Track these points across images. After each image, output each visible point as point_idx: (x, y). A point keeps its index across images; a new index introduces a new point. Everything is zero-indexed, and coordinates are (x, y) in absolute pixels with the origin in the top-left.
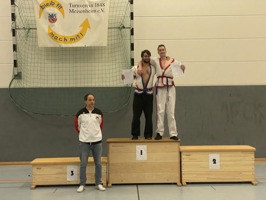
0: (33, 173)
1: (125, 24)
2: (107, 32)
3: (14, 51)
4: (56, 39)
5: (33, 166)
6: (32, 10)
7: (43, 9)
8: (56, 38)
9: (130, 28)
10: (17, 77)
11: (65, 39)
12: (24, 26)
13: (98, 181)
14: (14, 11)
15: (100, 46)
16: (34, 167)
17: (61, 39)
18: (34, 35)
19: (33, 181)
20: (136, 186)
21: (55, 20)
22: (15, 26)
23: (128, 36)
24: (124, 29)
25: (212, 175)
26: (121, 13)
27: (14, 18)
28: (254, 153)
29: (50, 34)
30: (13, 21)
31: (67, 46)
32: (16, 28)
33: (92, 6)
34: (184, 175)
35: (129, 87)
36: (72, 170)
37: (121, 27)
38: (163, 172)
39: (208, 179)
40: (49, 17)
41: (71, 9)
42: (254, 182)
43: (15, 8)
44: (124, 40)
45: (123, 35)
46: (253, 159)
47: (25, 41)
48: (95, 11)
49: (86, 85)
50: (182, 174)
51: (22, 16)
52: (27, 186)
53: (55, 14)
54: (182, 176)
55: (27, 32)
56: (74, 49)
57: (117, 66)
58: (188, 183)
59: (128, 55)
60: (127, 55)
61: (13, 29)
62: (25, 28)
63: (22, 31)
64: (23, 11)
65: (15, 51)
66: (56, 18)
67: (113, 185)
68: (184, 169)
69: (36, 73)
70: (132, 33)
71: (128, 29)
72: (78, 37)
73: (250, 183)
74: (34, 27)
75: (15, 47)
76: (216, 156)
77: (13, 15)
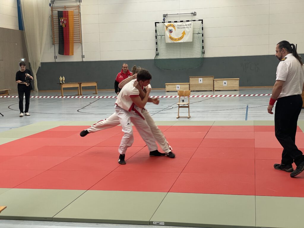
2: (192, 35)
7: (167, 28)
9: (202, 33)
10: (157, 55)
12: (160, 35)
15: (189, 41)
17: (174, 39)
18: (164, 38)
21: (172, 32)
22: (156, 35)
23: (201, 37)
24: (199, 34)
25: (224, 88)
29: (170, 37)
31: (177, 42)
33: (186, 25)
35: (202, 58)
38: (208, 87)
40: (170, 31)
41: (178, 27)
43: (156, 28)
46: (238, 82)
47: (160, 40)
51: (159, 31)
52: (164, 92)
53: (172, 30)
58: (216, 90)
59: (201, 45)
68: (215, 86)
72: (181, 38)
73: (237, 90)
74: (164, 35)
75: (157, 43)
76: (226, 81)
77: (156, 30)
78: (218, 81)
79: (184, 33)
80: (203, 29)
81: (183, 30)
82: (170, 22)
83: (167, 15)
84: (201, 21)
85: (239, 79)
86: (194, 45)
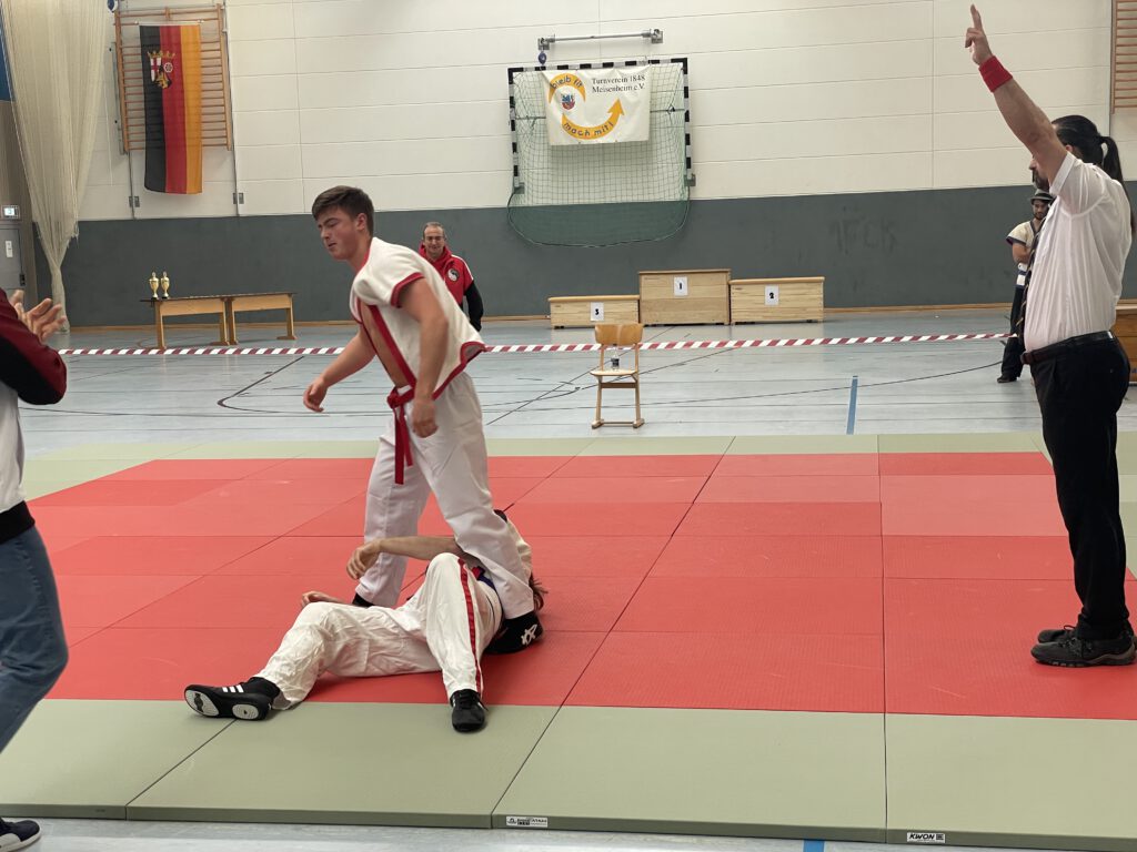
1: (676, 105)
2: (649, 118)
3: (513, 153)
6: (538, 91)
7: (555, 88)
8: (574, 131)
9: (683, 111)
10: (518, 190)
11: (587, 132)
12: (527, 115)
14: (513, 94)
15: (637, 140)
17: (580, 133)
18: (543, 126)
21: (572, 105)
22: (514, 116)
23: (682, 123)
24: (674, 113)
25: (769, 312)
27: (513, 104)
28: (822, 284)
29: (565, 125)
30: (512, 108)
31: (590, 142)
33: (625, 80)
36: (597, 308)
37: (670, 109)
38: (707, 309)
39: (763, 317)
40: (563, 100)
41: (595, 86)
43: (513, 89)
46: (820, 291)
47: (529, 137)
48: (630, 87)
50: (732, 312)
51: (524, 100)
52: (545, 329)
53: (572, 96)
54: (731, 315)
55: (531, 123)
58: (740, 323)
59: (682, 152)
61: (511, 120)
62: (529, 117)
63: (525, 121)
66: (574, 100)
68: (734, 306)
70: (687, 119)
72: (605, 129)
73: (816, 322)
74: (541, 115)
75: (515, 147)
76: (774, 289)
77: (512, 99)
78: (745, 289)
79: (617, 109)
80: (686, 96)
81: (611, 98)
82: (565, 67)
83: (552, 41)
84: (681, 64)
85: (822, 278)
86: (655, 153)
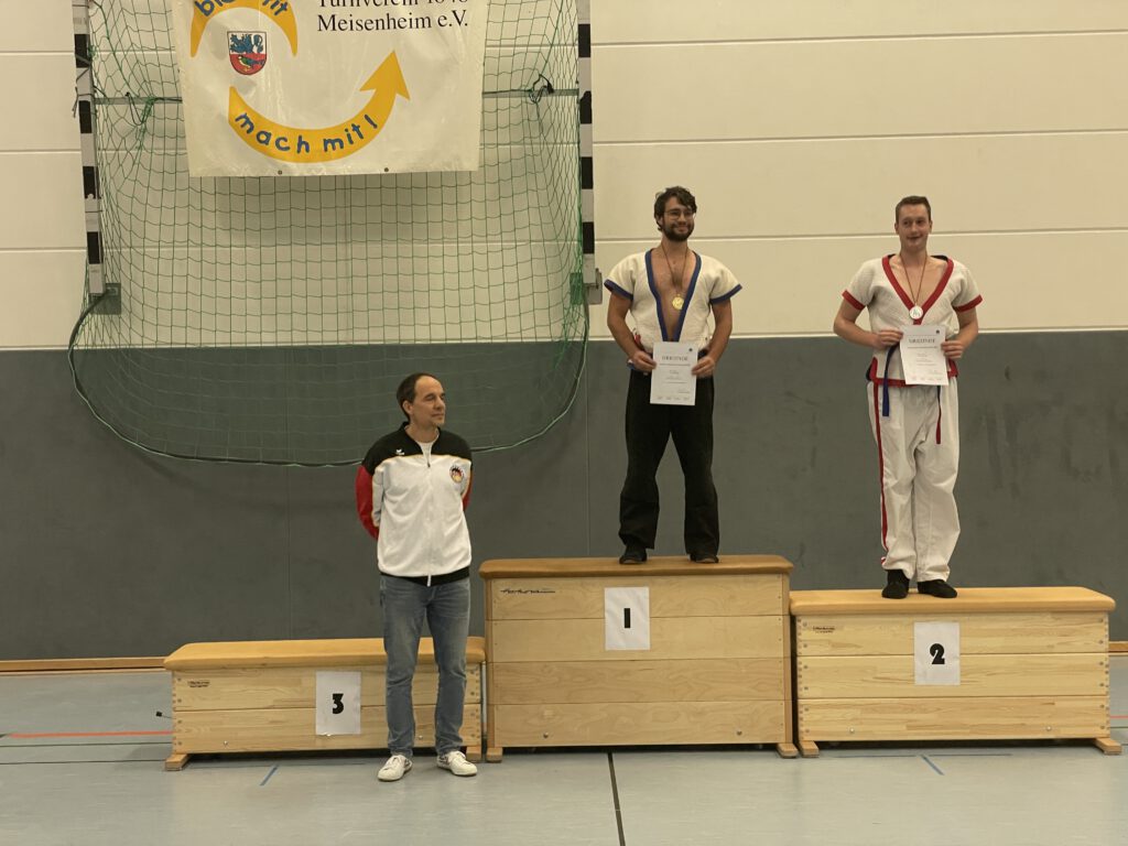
0: (174, 702)
1: (555, 76)
2: (480, 109)
3: (86, 197)
4: (260, 141)
5: (173, 675)
6: (160, 23)
7: (207, 13)
8: (263, 137)
9: (576, 92)
10: (101, 303)
11: (301, 142)
12: (126, 90)
13: (447, 739)
14: (85, 27)
15: (448, 169)
16: (179, 680)
17: (282, 144)
18: (171, 124)
19: (175, 735)
20: (606, 756)
21: (256, 62)
22: (89, 91)
23: (569, 127)
24: (550, 98)
25: (925, 711)
26: (540, 25)
27: (84, 55)
28: (1106, 620)
29: (237, 120)
30: (84, 69)
31: (310, 170)
32: (93, 96)
34: (807, 710)
35: (574, 343)
36: (338, 692)
37: (538, 87)
38: (717, 699)
39: (909, 728)
40: (232, 48)
41: (327, 12)
42: (1107, 742)
43: (87, 13)
44: (550, 146)
45: (546, 121)
46: (1101, 642)
47: (134, 152)
48: (426, 21)
49: (392, 337)
50: (800, 709)
51: (119, 48)
52: (151, 756)
53: (257, 38)
54: (800, 715)
55: (140, 113)
56: (340, 185)
57: (524, 252)
58: (823, 746)
59: (570, 208)
60: (563, 207)
61: (80, 102)
62: (133, 96)
63: (122, 108)
64: (121, 26)
65: (91, 196)
66: (263, 52)
67: (508, 751)
68: (806, 688)
69: (179, 285)
70: (585, 115)
71: (570, 97)
72: (354, 135)
74: (174, 95)
75: (91, 180)
76: (948, 633)
77: (82, 42)
78: (848, 631)
79: (389, 81)
80: (585, 48)
